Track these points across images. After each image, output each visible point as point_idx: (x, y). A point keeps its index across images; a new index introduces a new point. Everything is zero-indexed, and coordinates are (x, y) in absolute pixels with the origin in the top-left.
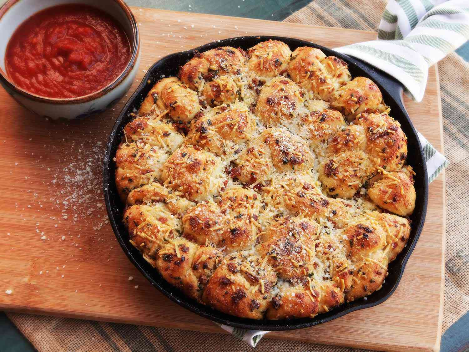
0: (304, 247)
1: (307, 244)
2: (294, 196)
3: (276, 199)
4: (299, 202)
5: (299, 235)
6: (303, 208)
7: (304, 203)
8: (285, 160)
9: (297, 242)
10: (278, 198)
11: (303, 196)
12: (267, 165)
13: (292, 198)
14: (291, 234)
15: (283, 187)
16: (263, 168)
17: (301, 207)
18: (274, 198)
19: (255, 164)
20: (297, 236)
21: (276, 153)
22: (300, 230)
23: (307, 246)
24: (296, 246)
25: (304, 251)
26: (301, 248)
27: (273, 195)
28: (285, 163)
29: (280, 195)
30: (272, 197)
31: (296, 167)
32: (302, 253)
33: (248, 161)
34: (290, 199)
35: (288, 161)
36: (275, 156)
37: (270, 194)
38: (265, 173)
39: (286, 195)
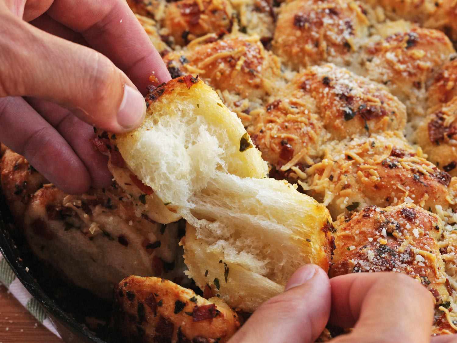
0: (416, 250)
1: (422, 245)
2: (376, 167)
3: (339, 179)
4: (390, 177)
5: (402, 232)
6: (400, 187)
7: (398, 176)
8: (348, 110)
9: (400, 245)
10: (343, 177)
11: (396, 166)
12: (312, 124)
13: (372, 171)
14: (384, 232)
15: (349, 158)
16: (305, 129)
17: (393, 184)
18: (335, 179)
19: (286, 124)
20: (397, 233)
21: (326, 102)
22: (402, 221)
23: (422, 248)
24: (399, 253)
25: (419, 258)
26: (412, 254)
27: (332, 173)
28: (347, 117)
29: (346, 172)
30: (331, 178)
31: (372, 125)
32: (415, 262)
33: (271, 121)
34: (368, 175)
35: (354, 113)
36: (326, 107)
37: (326, 173)
38: (311, 139)
39: (359, 169)
